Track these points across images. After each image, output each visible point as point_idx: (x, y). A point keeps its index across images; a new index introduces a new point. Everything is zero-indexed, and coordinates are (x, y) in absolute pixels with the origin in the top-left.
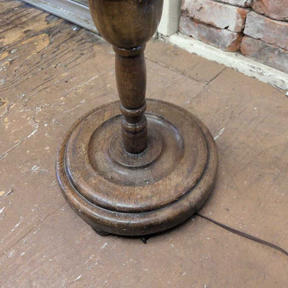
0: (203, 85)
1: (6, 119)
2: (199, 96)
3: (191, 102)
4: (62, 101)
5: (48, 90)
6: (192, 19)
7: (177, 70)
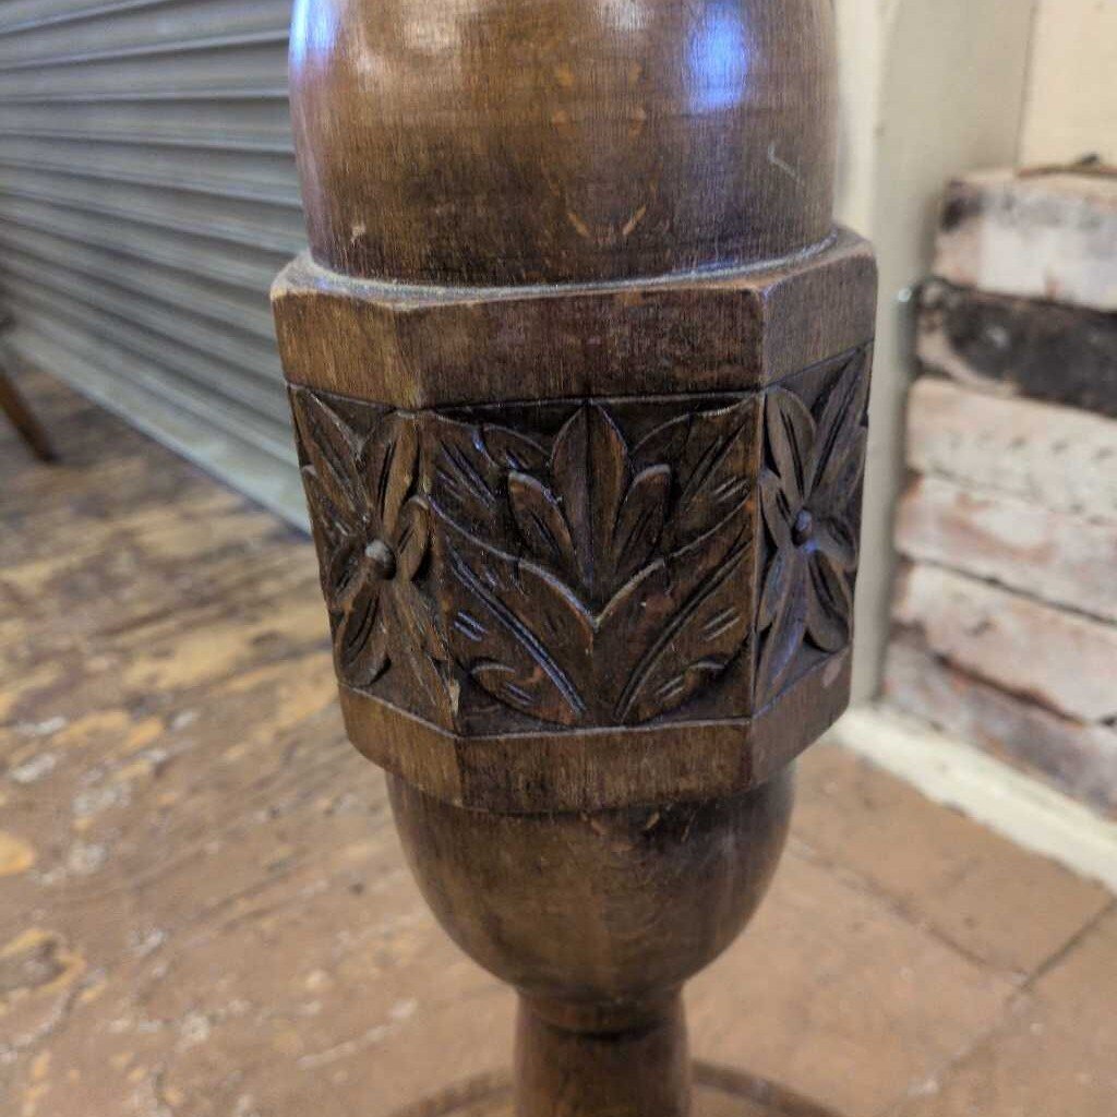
0: (1002, 987)
1: (41, 1064)
2: (984, 1052)
3: (944, 1089)
4: (308, 997)
5: (267, 924)
6: (944, 662)
7: (874, 888)
